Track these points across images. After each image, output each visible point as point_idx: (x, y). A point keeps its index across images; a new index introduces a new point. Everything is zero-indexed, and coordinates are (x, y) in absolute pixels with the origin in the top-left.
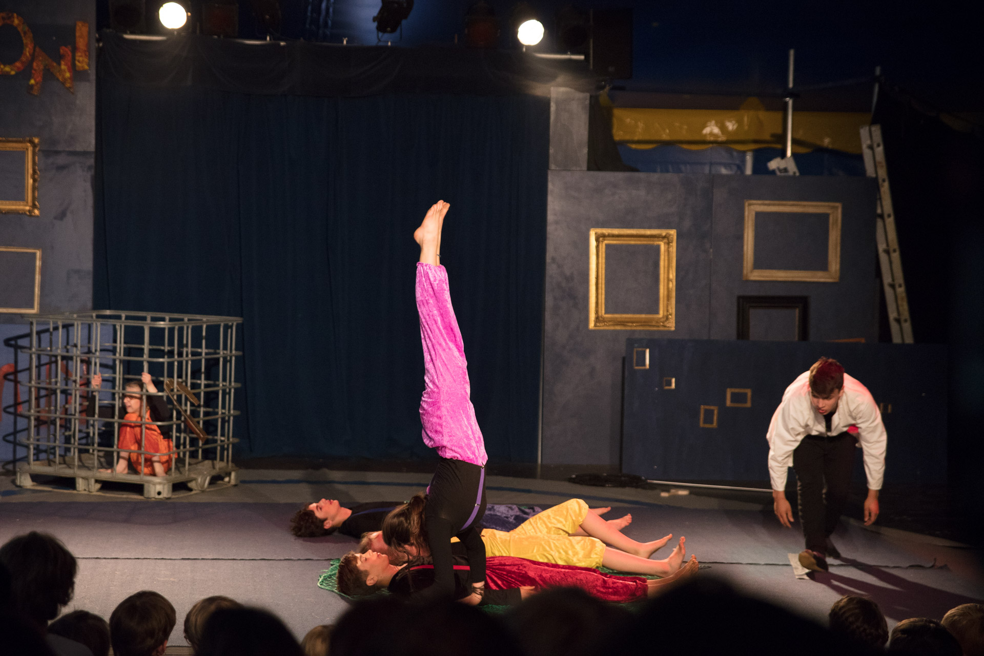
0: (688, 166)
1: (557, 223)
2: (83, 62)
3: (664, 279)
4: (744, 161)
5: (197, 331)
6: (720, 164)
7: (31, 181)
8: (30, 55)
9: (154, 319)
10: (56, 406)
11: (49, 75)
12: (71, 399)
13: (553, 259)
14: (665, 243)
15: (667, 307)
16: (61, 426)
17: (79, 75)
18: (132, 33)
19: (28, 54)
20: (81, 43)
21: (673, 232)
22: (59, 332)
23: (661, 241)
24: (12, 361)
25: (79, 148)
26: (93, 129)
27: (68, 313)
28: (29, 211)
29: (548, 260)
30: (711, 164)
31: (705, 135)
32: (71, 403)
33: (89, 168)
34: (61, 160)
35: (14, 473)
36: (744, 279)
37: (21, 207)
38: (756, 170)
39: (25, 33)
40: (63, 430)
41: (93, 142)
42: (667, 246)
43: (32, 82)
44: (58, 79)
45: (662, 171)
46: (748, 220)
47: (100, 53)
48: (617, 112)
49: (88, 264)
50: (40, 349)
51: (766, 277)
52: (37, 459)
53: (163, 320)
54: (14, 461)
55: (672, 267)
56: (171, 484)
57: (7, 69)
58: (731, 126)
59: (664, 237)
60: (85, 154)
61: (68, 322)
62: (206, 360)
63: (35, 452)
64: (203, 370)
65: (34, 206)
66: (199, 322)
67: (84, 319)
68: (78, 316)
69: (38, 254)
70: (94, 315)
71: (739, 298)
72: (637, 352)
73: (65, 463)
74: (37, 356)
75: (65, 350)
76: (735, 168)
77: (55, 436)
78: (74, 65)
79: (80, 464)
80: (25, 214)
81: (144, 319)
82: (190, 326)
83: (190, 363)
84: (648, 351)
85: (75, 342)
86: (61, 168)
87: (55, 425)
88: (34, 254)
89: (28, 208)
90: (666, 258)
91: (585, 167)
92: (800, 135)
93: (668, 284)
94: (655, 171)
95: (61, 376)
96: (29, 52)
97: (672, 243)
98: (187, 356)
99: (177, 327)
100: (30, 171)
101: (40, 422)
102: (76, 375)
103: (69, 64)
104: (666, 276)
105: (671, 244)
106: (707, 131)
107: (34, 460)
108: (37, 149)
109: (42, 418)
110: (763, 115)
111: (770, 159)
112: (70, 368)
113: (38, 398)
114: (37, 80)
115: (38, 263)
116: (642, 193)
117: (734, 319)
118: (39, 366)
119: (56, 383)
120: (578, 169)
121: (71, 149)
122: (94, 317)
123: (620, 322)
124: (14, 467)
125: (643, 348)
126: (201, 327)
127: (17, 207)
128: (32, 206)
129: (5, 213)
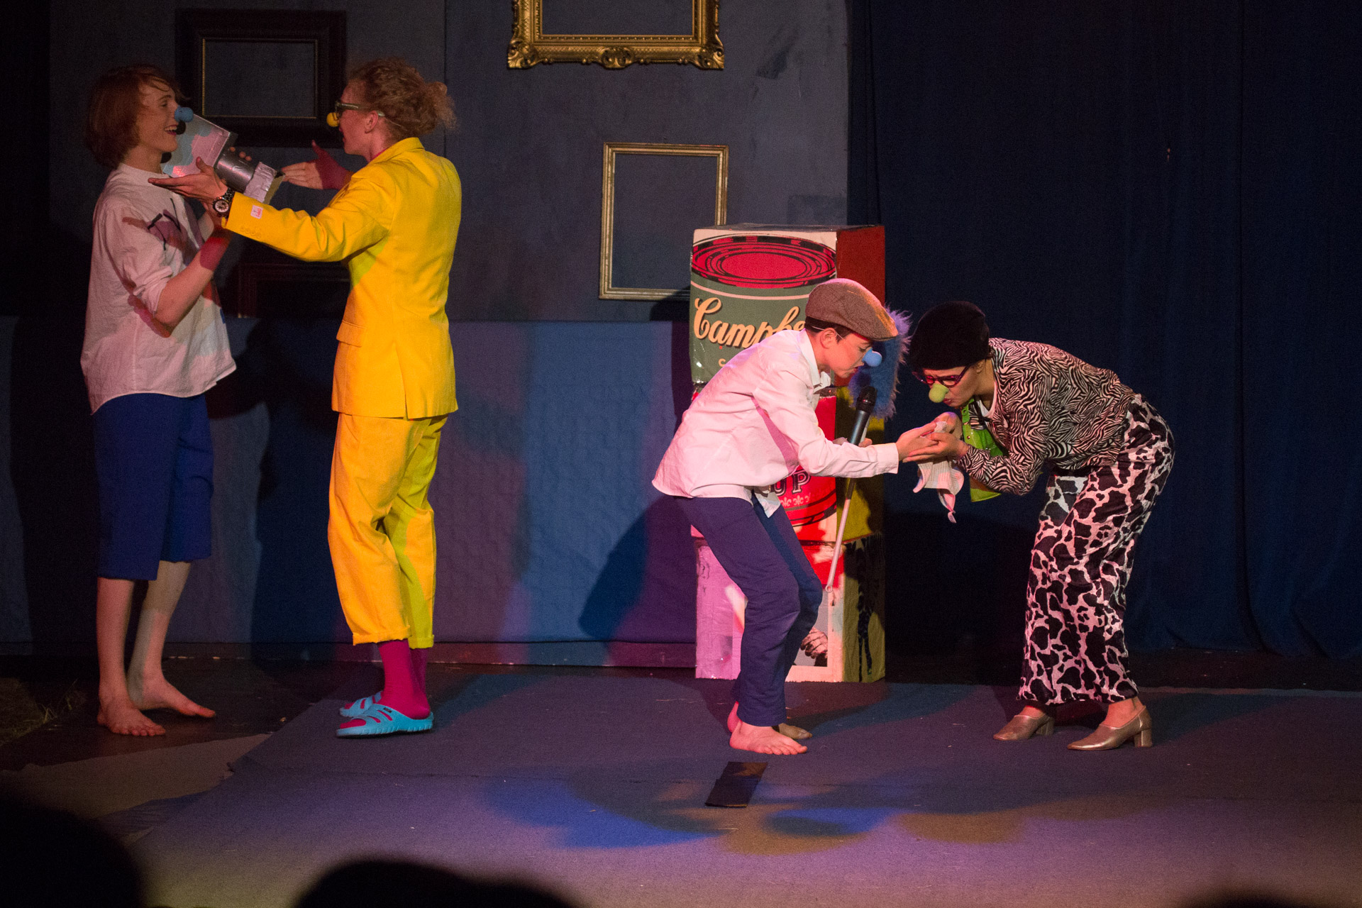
28: (700, 56)
37: (683, 49)
49: (835, 185)
65: (712, 45)
69: (722, 158)
80: (692, 63)
88: (715, 158)
89: (698, 50)
115: (721, 181)
127: (673, 49)
128: (708, 44)
129: (645, 63)
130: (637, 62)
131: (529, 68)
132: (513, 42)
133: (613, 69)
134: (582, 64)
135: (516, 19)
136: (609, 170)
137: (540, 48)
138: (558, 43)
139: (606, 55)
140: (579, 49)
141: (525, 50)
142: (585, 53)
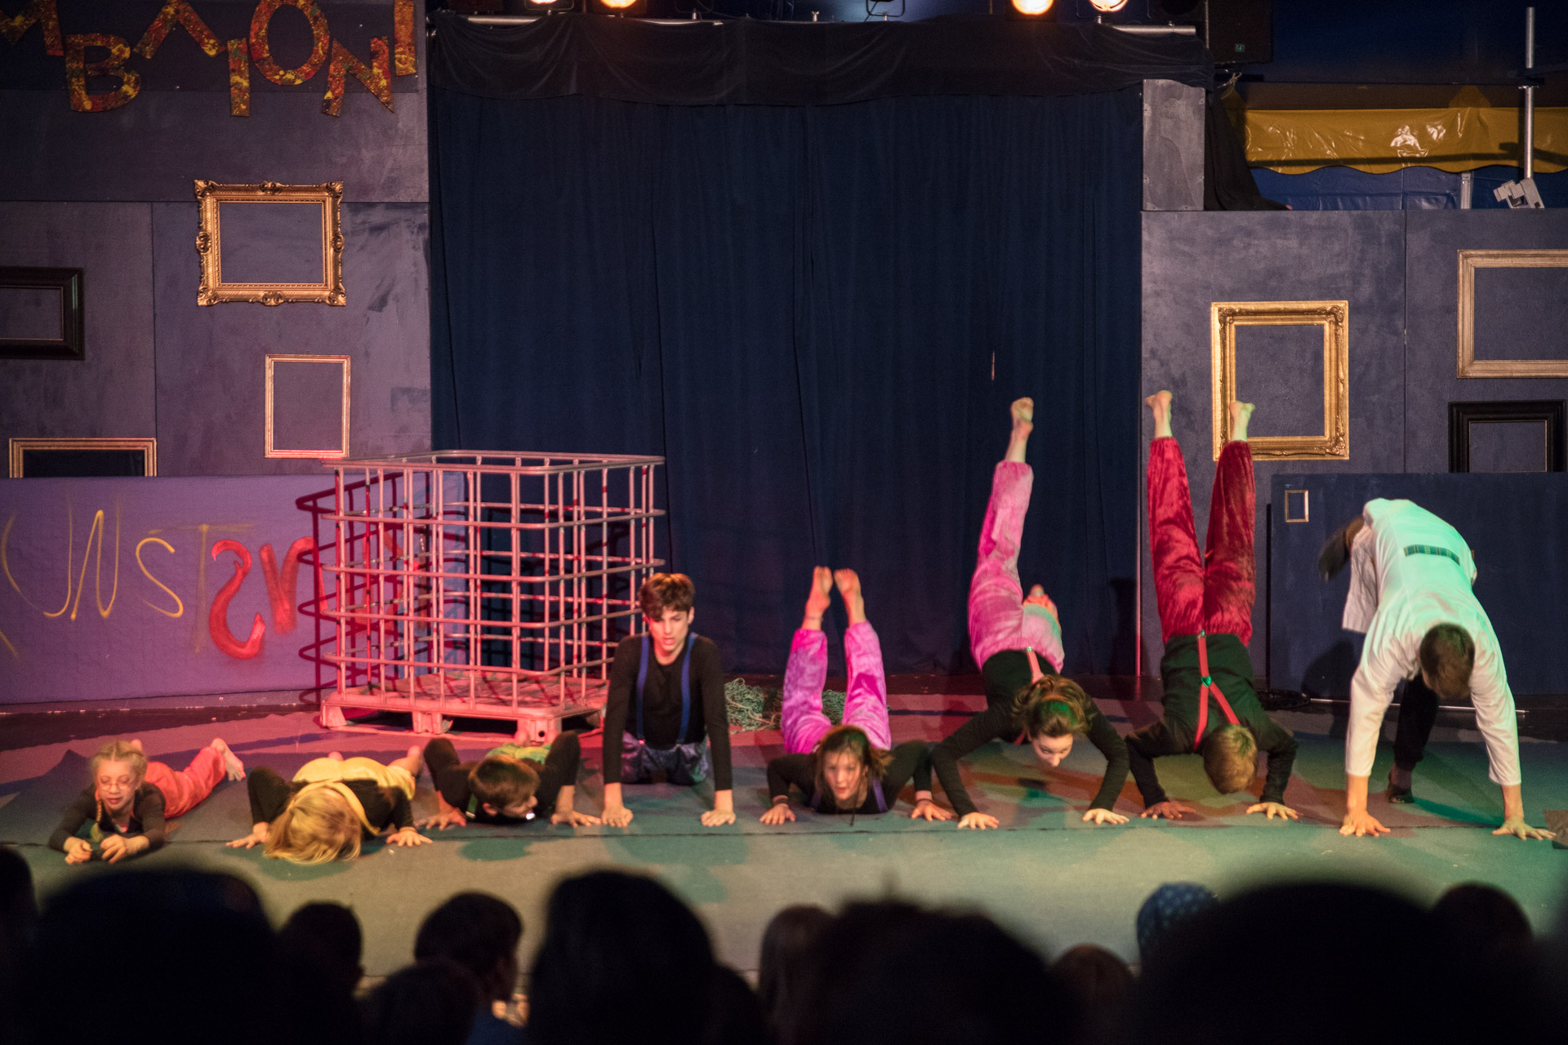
0: (1367, 198)
1: (1157, 294)
2: (409, 62)
3: (1330, 381)
4: (1458, 190)
5: (593, 479)
6: (1420, 194)
7: (331, 251)
8: (324, 53)
9: (526, 463)
10: (378, 602)
11: (354, 84)
12: (402, 591)
13: (1153, 352)
14: (1330, 322)
15: (1337, 423)
16: (387, 632)
17: (400, 83)
18: (482, 14)
19: (321, 52)
20: (403, 32)
21: (1343, 305)
22: (379, 488)
23: (1325, 319)
24: (311, 534)
25: (404, 198)
26: (426, 166)
27: (393, 456)
28: (330, 298)
29: (1145, 354)
30: (1405, 194)
31: (1395, 148)
32: (402, 597)
33: (421, 227)
34: (377, 217)
35: (317, 706)
36: (1460, 375)
37: (317, 293)
38: (1476, 202)
39: (316, 19)
40: (392, 639)
41: (426, 186)
42: (1333, 327)
43: (329, 95)
44: (369, 90)
45: (1325, 209)
46: (1463, 282)
47: (432, 45)
48: (1252, 116)
49: (422, 379)
50: (351, 513)
51: (1496, 371)
52: (354, 685)
53: (541, 463)
54: (318, 689)
55: (1342, 360)
56: (560, 719)
57: (290, 76)
58: (1436, 133)
59: (1329, 313)
60: (413, 206)
61: (394, 469)
62: (610, 524)
63: (349, 673)
64: (605, 540)
65: (337, 290)
66: (597, 464)
67: (418, 464)
68: (409, 461)
69: (346, 364)
70: (434, 458)
71: (1451, 406)
72: (1290, 495)
73: (395, 690)
74: (347, 523)
75: (391, 514)
76: (1444, 200)
77: (378, 647)
78: (392, 65)
79: (419, 690)
80: (323, 302)
81: (511, 462)
82: (583, 472)
83: (583, 529)
84: (1307, 493)
85: (405, 501)
86: (378, 229)
87: (378, 630)
88: (341, 364)
89: (327, 293)
90: (1333, 347)
91: (1199, 203)
92: (1546, 145)
93: (1337, 387)
94: (1315, 208)
95: (384, 554)
96: (323, 49)
97: (1341, 322)
98: (579, 519)
99: (561, 474)
100: (330, 236)
101: (355, 627)
102: (408, 553)
103: (385, 65)
104: (1333, 374)
105: (1340, 324)
106: (1398, 141)
107: (347, 687)
108: (340, 200)
109: (358, 621)
110: (1486, 113)
111: (1498, 185)
112: (398, 542)
113: (351, 590)
114: (337, 92)
115: (346, 380)
116: (1293, 243)
117: (1445, 441)
118: (351, 540)
119: (378, 564)
120: (1188, 209)
121: (392, 199)
122: (434, 462)
123: (1263, 449)
124: (318, 698)
125: (1300, 489)
126: (600, 473)
127: (311, 293)
128: (334, 290)
129: (292, 302)
130: (287, 301)
131: (212, 305)
132: (201, 288)
133: (271, 306)
134: (248, 301)
135: (203, 273)
136: (269, 373)
137: (219, 292)
138: (231, 289)
139: (265, 297)
140: (246, 293)
141: (210, 294)
142: (250, 296)
